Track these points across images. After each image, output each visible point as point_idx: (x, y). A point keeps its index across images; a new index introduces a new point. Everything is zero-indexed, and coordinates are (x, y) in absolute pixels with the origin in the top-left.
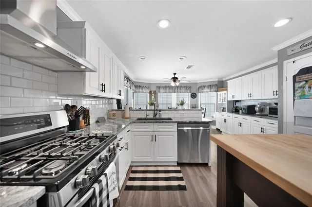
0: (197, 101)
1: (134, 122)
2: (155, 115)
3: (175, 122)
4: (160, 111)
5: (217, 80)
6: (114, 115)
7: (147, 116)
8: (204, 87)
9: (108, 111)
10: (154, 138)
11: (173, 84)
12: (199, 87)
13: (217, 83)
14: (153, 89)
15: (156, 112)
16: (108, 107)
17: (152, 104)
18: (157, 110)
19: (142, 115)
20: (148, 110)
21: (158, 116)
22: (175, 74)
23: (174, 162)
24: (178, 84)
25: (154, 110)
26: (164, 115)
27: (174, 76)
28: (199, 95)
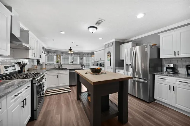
0: (83, 61)
1: (49, 70)
2: (59, 67)
3: (68, 69)
4: (62, 65)
5: (91, 51)
6: (36, 67)
7: (55, 67)
8: (86, 54)
9: (33, 65)
10: (58, 76)
11: (70, 52)
12: (84, 54)
13: (91, 53)
14: (59, 53)
15: (59, 66)
16: (32, 64)
17: (58, 62)
18: (60, 65)
19: (53, 67)
20: (55, 65)
21: (61, 68)
22: (71, 47)
23: (67, 85)
24: (72, 52)
25: (59, 65)
26: (64, 67)
27: (70, 49)
28: (84, 58)
